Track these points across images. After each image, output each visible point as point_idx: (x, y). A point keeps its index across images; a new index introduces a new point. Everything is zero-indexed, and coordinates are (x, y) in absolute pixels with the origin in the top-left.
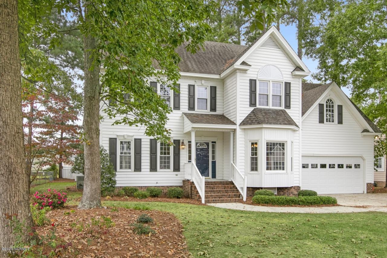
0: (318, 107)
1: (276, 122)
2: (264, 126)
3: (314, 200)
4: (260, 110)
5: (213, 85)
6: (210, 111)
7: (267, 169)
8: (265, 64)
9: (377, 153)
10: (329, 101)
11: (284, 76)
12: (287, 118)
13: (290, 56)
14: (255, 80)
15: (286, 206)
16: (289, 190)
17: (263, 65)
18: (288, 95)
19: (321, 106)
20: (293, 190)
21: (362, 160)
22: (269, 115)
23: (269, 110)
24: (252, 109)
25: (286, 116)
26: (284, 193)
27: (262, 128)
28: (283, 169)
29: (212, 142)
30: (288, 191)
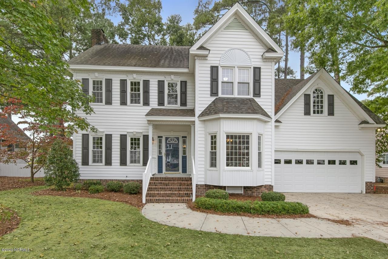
0: (303, 98)
1: (237, 111)
2: (221, 115)
3: (273, 207)
4: (222, 100)
5: (183, 79)
6: (181, 106)
7: (228, 165)
8: (229, 49)
9: (381, 148)
10: (317, 91)
11: (252, 60)
12: (253, 107)
13: (259, 37)
14: (217, 67)
15: (231, 215)
16: (259, 189)
17: (227, 49)
18: (257, 81)
19: (307, 97)
20: (263, 189)
21: (360, 156)
22: (232, 104)
23: (234, 98)
24: (213, 98)
25: (252, 105)
26: (252, 192)
27: (220, 118)
28: (248, 166)
29: (183, 137)
30: (257, 191)
